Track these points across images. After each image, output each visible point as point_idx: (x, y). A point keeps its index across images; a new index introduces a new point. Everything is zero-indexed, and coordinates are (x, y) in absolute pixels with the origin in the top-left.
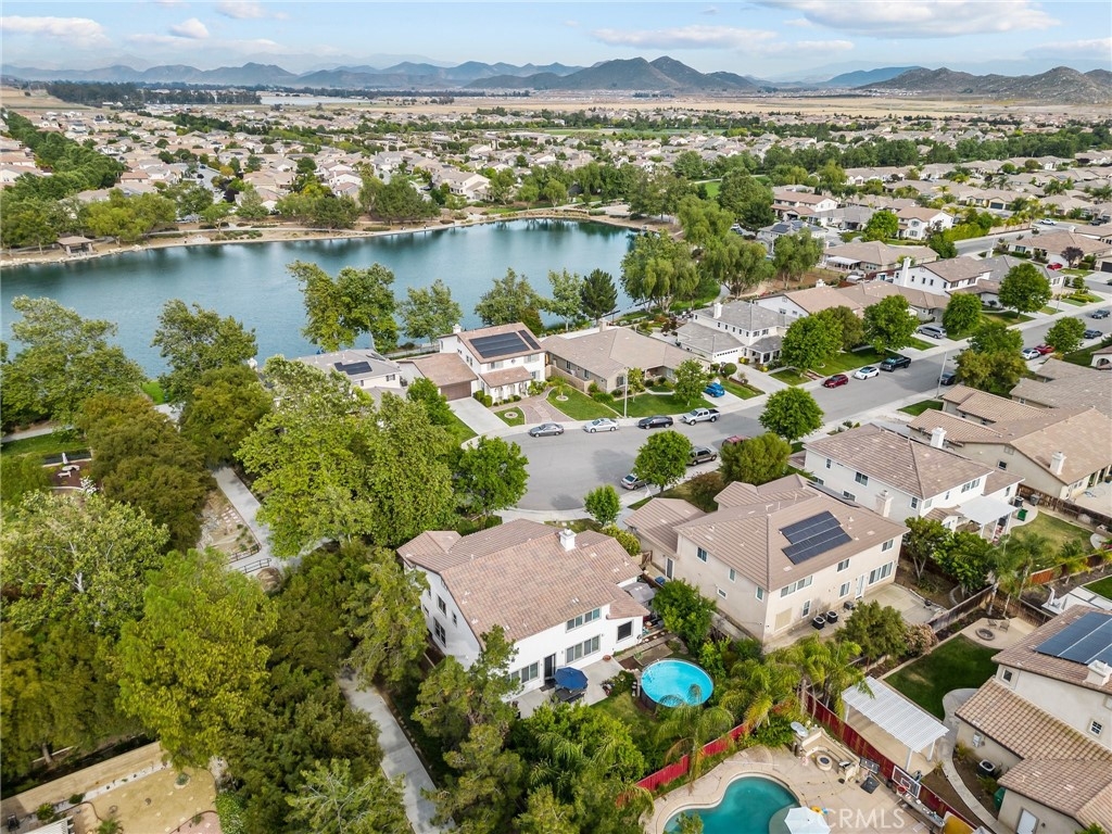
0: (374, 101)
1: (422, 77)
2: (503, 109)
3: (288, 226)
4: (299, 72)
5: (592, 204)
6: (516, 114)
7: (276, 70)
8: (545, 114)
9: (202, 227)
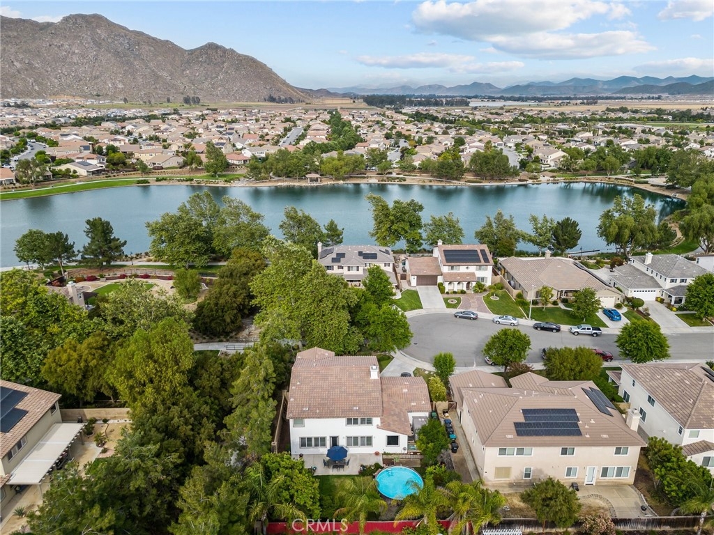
0: (540, 104)
1: (584, 87)
2: (626, 108)
3: (423, 176)
4: (503, 87)
5: (642, 175)
6: (636, 112)
7: (489, 85)
8: (659, 111)
9: (378, 174)
